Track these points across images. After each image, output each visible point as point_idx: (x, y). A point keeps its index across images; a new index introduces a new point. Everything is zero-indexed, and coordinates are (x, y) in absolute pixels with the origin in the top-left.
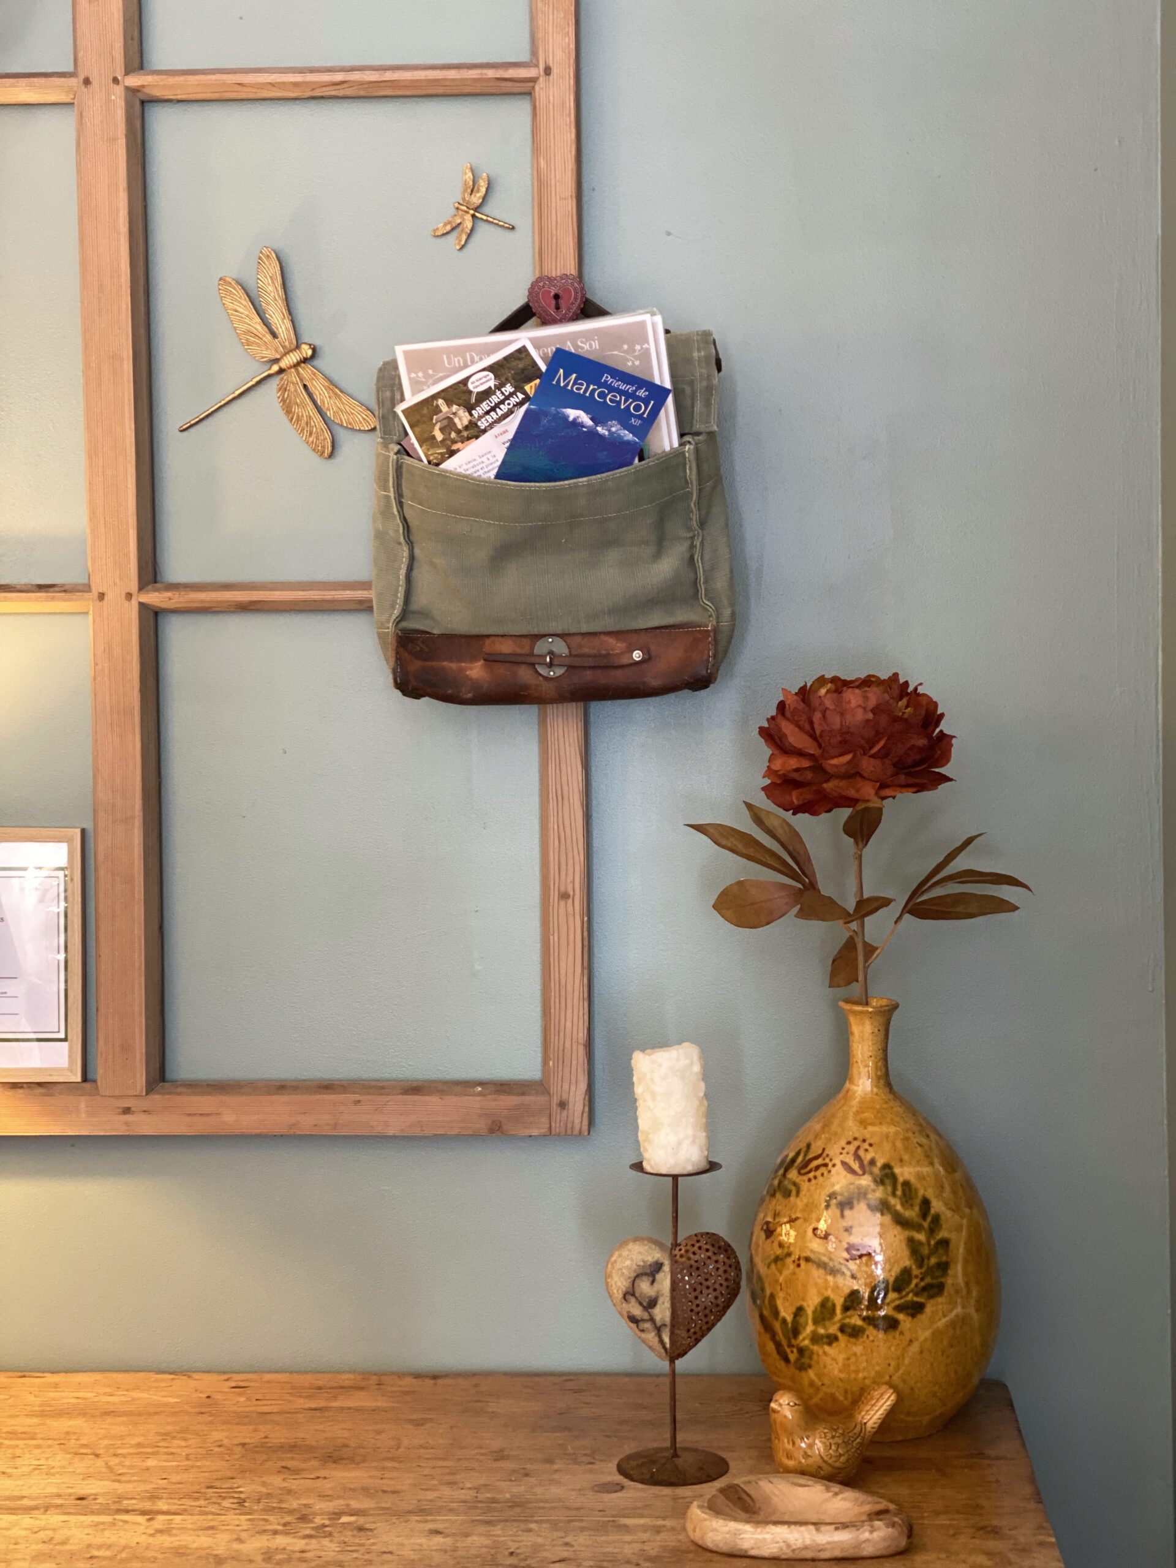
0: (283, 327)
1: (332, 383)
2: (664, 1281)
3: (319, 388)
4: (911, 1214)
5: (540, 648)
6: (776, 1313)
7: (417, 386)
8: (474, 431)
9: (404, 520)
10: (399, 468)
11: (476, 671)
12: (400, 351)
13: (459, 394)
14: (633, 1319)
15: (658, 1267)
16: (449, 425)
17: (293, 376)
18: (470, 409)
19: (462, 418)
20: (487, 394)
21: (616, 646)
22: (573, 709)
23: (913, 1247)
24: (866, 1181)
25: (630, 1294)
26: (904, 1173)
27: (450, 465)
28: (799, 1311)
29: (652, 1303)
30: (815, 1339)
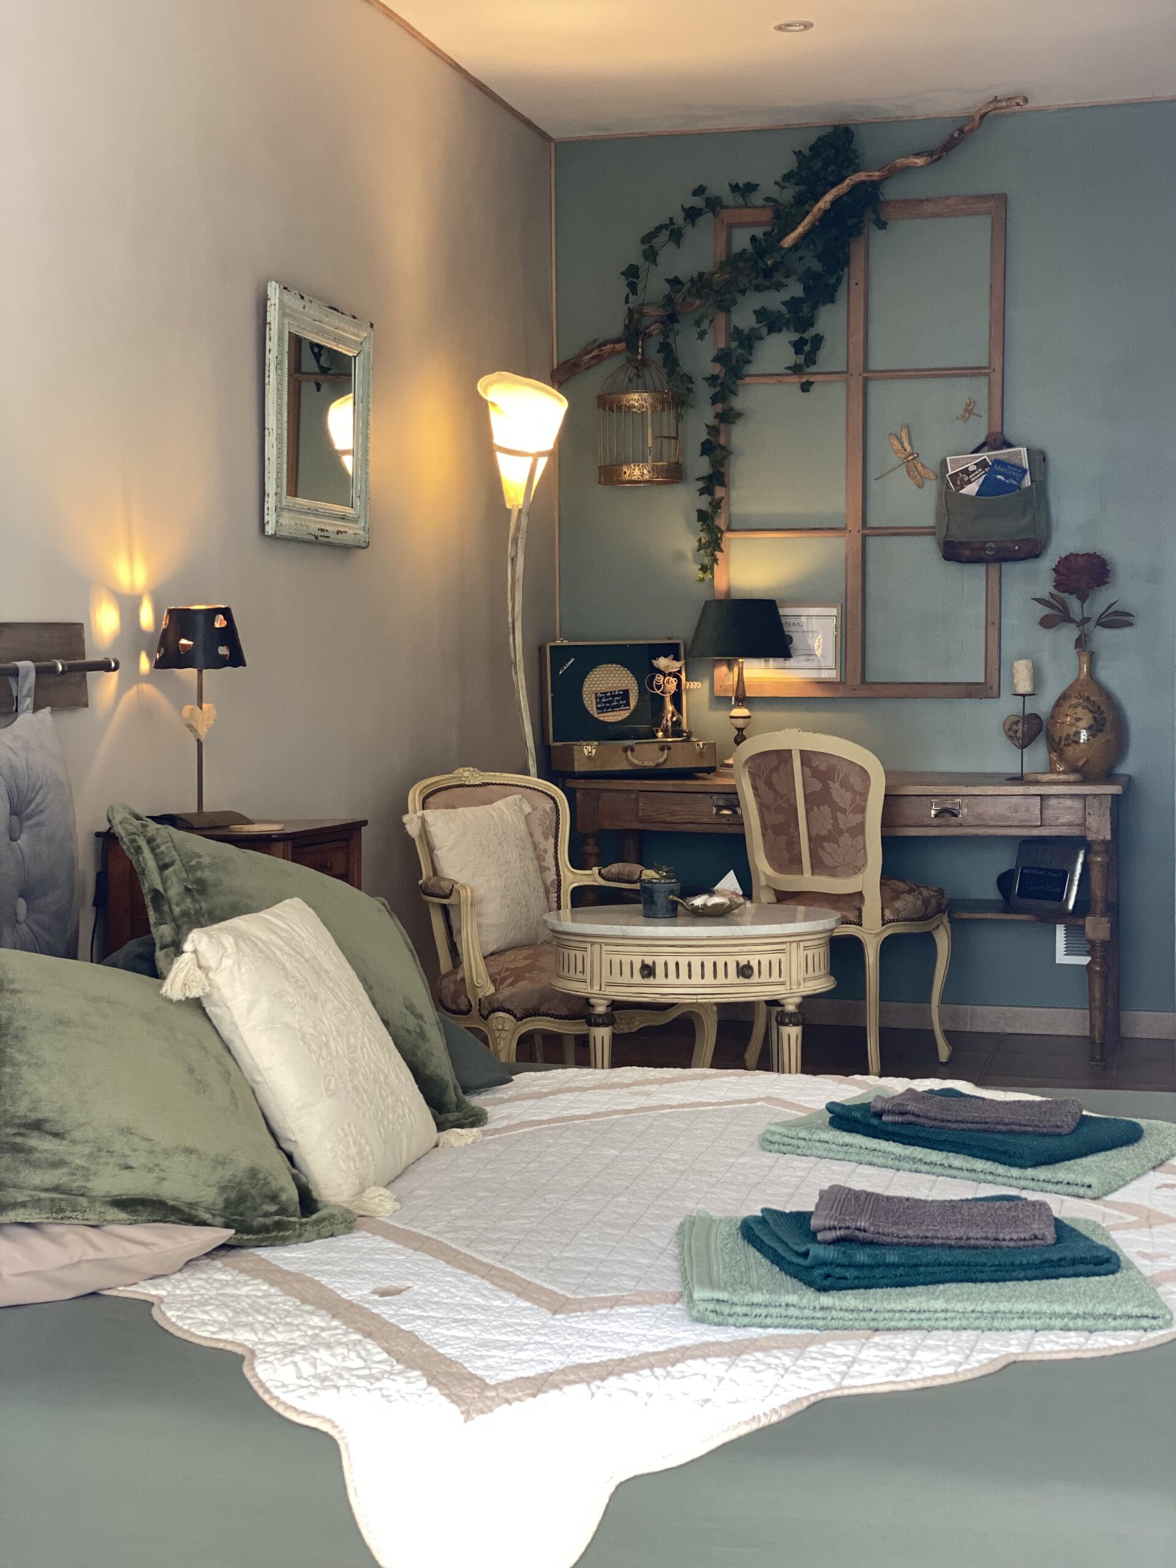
0: (908, 448)
1: (923, 466)
2: (1020, 725)
3: (919, 466)
4: (1095, 709)
5: (987, 546)
6: (1054, 739)
7: (953, 469)
8: (969, 482)
9: (947, 508)
10: (946, 493)
11: (967, 553)
12: (948, 459)
13: (966, 471)
14: (1011, 737)
15: (1018, 721)
16: (962, 480)
17: (911, 463)
18: (968, 475)
19: (966, 478)
20: (974, 471)
21: (1012, 545)
22: (997, 565)
23: (1094, 718)
24: (1081, 701)
25: (1010, 729)
26: (1093, 699)
27: (961, 491)
28: (1060, 738)
29: (1017, 732)
30: (1065, 745)
